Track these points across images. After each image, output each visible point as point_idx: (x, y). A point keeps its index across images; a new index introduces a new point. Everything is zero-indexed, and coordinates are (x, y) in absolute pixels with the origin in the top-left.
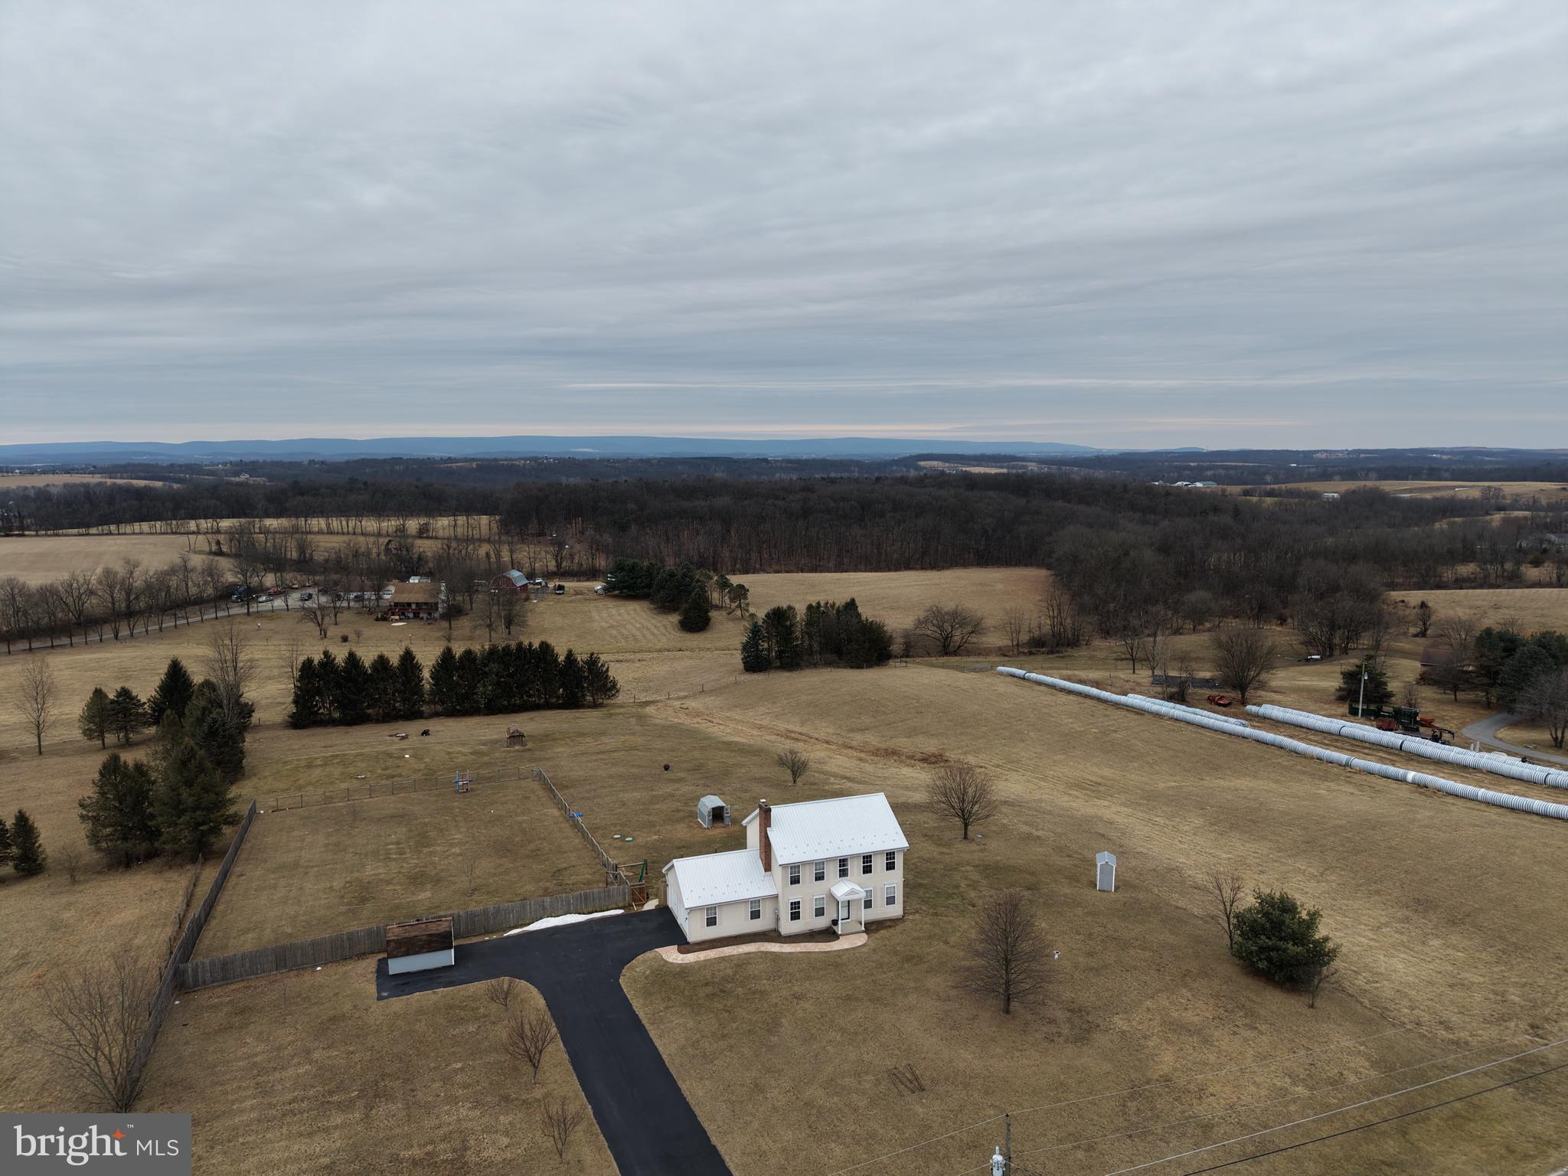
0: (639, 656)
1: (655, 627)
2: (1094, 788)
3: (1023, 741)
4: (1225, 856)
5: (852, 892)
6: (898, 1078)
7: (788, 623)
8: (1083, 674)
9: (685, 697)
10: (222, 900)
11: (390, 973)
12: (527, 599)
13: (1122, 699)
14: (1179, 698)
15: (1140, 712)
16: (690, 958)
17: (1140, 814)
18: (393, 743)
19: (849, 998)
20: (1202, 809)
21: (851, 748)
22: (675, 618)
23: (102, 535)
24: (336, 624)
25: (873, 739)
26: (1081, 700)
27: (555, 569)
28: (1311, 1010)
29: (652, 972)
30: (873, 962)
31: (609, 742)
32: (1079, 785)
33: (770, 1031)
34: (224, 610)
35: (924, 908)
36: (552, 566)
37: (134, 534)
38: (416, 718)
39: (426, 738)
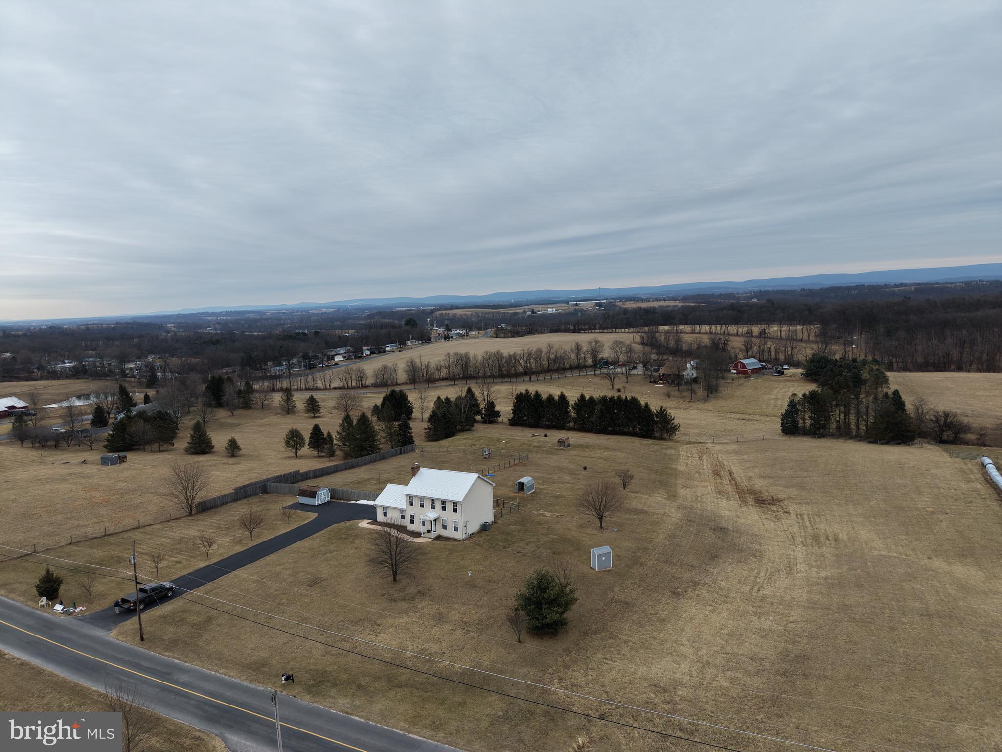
5: (426, 516)
9: (723, 443)
11: (299, 502)
12: (749, 377)
16: (366, 526)
21: (736, 486)
29: (348, 526)
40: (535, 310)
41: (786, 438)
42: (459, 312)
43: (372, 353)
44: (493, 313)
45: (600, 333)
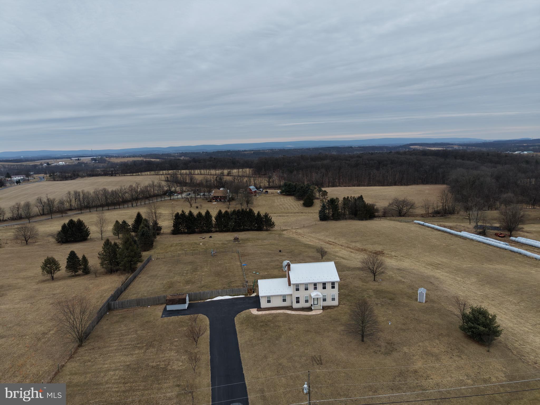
0: (287, 214)
1: (295, 205)
2: (436, 266)
3: (415, 248)
4: (480, 293)
5: (317, 295)
6: (314, 359)
7: (336, 204)
8: (447, 224)
9: (298, 229)
10: (132, 285)
11: (167, 310)
12: (255, 195)
13: (459, 233)
14: (483, 233)
15: (465, 238)
16: (260, 313)
17: (451, 276)
18: (200, 240)
19: (308, 331)
20: (478, 275)
21: (350, 248)
22: (302, 202)
23: (137, 175)
24: (196, 203)
25: (358, 245)
26: (443, 233)
27: (268, 186)
28: (488, 353)
29: (246, 316)
30: (321, 319)
31: (266, 242)
32: (431, 264)
33: (277, 339)
34: (163, 198)
35: (347, 303)
36: (267, 184)
37: (145, 175)
38: (210, 232)
39: (211, 239)
40: (49, 163)
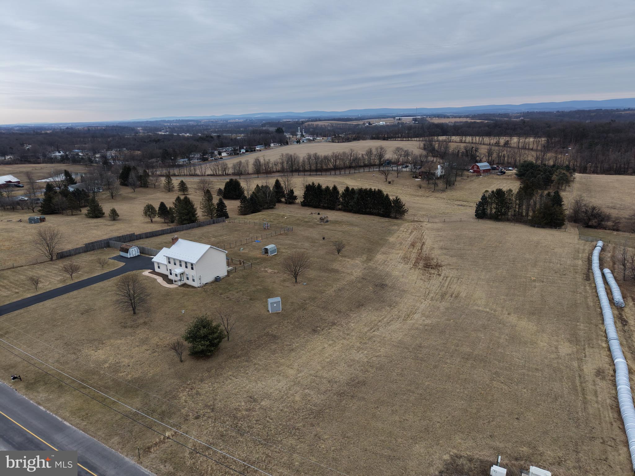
6: (88, 310)
9: (434, 222)
11: (120, 255)
24: (397, 177)
28: (179, 362)
40: (371, 122)
41: (476, 220)
42: (320, 123)
43: (247, 151)
44: (342, 124)
45: (401, 140)
